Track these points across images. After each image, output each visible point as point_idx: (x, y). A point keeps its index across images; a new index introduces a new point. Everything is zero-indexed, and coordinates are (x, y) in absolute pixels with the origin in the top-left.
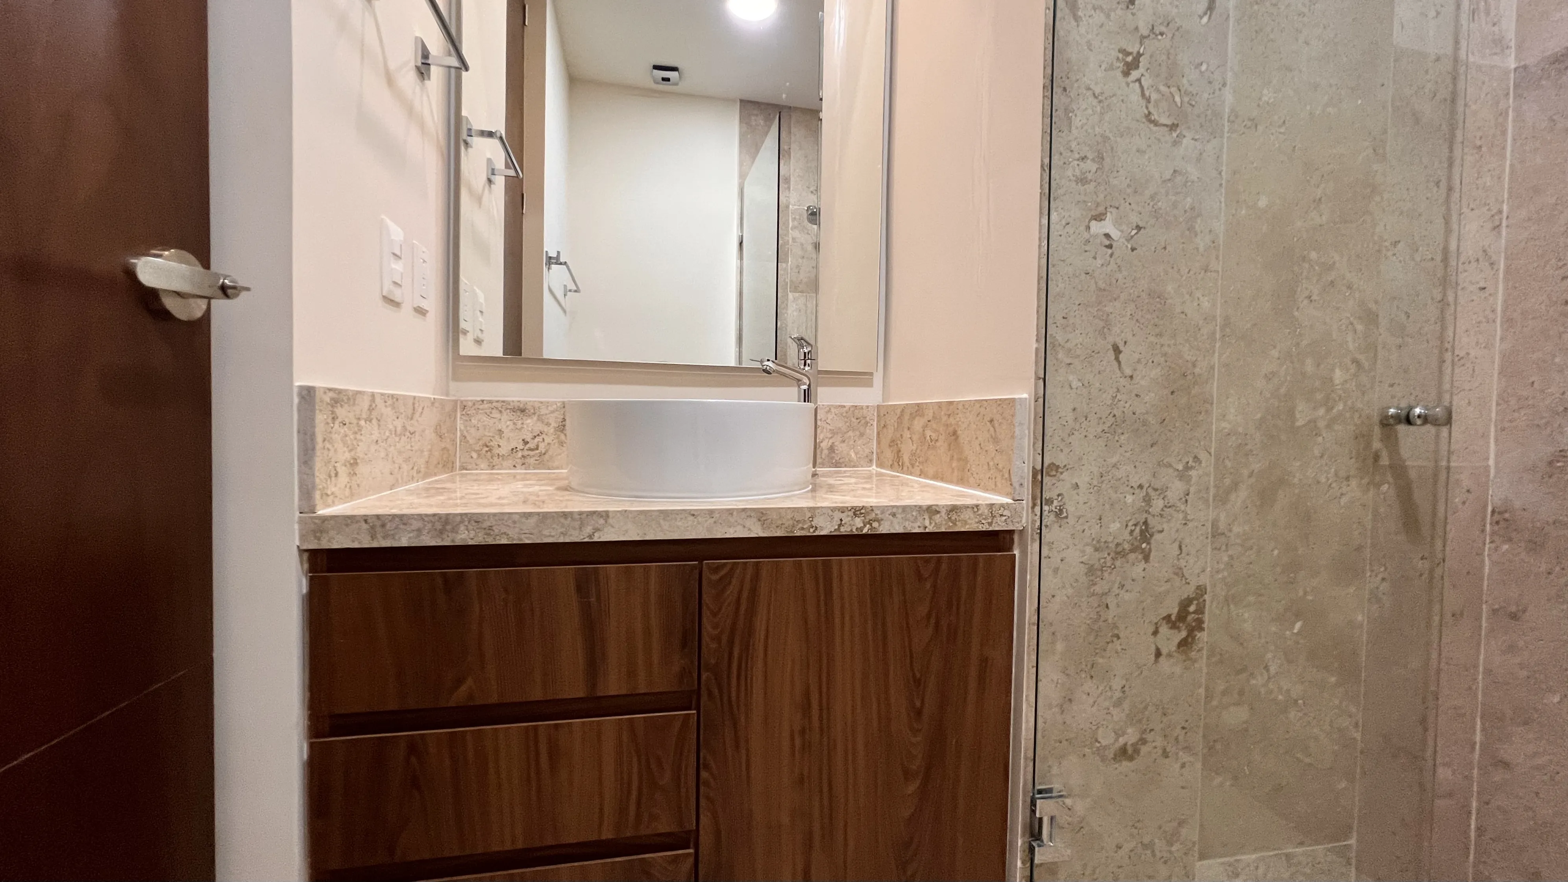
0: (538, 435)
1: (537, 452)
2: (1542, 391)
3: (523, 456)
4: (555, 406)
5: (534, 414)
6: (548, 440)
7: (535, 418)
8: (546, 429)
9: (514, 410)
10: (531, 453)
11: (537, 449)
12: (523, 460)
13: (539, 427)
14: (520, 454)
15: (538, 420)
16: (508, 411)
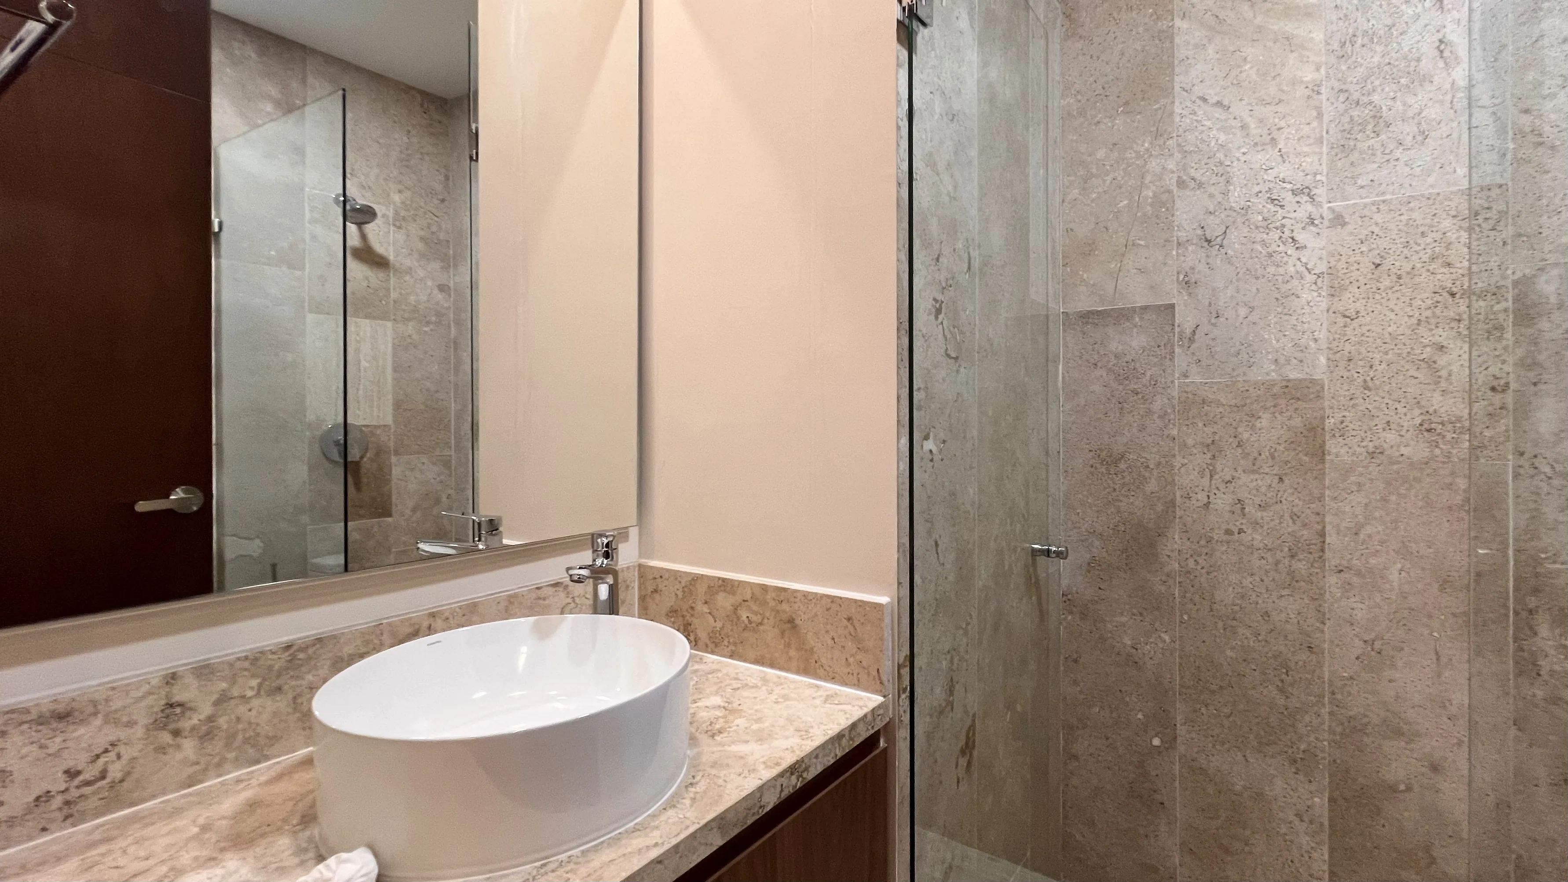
0: (106, 751)
1: (104, 782)
2: (1083, 519)
3: (67, 803)
4: (146, 688)
5: (95, 714)
6: (127, 753)
7: (98, 722)
8: (122, 734)
9: (41, 721)
10: (87, 790)
11: (103, 777)
12: (66, 811)
13: (111, 733)
14: (58, 801)
15: (106, 722)
16: (25, 726)
